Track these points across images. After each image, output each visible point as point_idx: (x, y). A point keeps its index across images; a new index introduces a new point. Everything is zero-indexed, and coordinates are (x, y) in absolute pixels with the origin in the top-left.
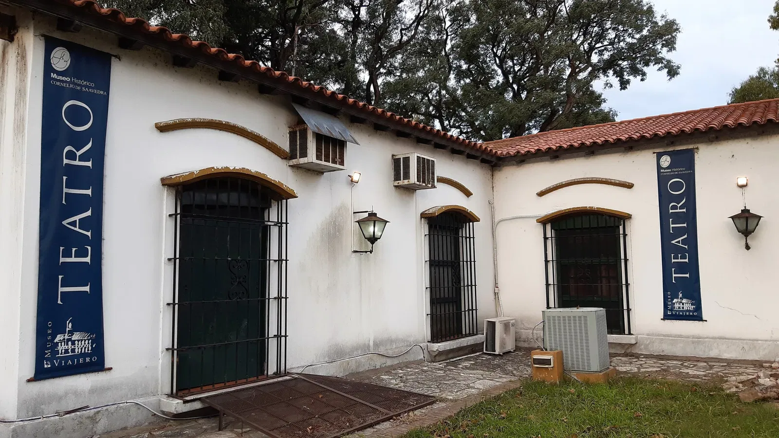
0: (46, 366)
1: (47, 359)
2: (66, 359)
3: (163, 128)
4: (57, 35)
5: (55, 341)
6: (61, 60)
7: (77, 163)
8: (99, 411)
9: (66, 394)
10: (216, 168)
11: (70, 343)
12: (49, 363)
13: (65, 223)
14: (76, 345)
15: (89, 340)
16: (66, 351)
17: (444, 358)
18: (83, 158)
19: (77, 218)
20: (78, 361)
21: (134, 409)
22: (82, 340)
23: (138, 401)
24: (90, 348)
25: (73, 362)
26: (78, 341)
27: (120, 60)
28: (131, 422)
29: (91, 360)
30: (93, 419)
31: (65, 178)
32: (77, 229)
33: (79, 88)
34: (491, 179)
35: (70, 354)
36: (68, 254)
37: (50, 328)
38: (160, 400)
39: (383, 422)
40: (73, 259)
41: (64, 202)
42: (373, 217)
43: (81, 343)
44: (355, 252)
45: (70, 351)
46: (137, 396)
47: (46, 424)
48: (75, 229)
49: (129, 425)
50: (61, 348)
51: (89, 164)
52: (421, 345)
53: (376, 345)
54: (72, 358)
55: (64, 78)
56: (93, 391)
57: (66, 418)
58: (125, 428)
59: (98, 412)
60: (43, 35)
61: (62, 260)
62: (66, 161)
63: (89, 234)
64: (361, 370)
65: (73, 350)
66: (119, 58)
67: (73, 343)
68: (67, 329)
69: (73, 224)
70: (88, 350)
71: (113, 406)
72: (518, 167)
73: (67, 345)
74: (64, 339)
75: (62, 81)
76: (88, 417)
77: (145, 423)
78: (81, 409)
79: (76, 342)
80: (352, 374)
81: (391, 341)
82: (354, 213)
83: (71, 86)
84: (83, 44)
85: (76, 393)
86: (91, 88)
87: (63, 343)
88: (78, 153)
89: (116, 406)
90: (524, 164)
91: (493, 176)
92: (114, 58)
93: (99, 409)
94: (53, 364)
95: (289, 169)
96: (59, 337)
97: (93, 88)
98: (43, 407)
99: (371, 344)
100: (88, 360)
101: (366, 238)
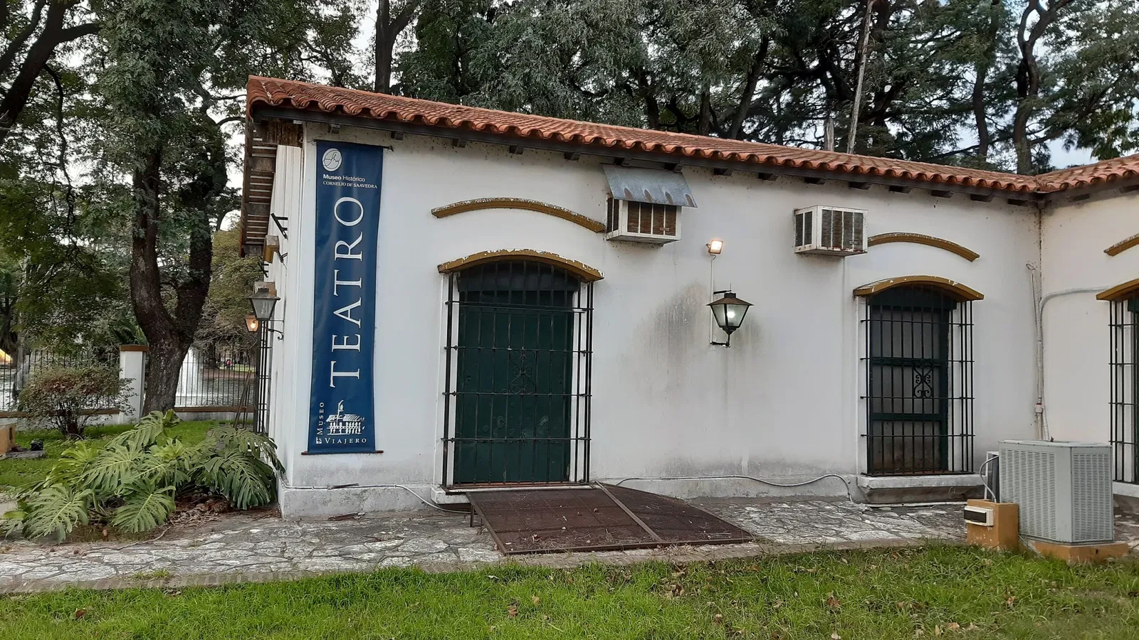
0: (317, 442)
1: (319, 436)
2: (337, 438)
3: (440, 214)
4: (329, 138)
5: (327, 421)
6: (333, 160)
7: (349, 256)
8: (367, 490)
9: (338, 470)
10: (489, 252)
11: (341, 423)
12: (320, 440)
13: (337, 313)
14: (347, 426)
15: (358, 422)
16: (337, 431)
17: (893, 500)
18: (354, 251)
19: (348, 308)
20: (348, 441)
21: (402, 494)
22: (352, 422)
23: (408, 487)
24: (359, 430)
25: (343, 441)
26: (349, 422)
27: (393, 150)
28: (400, 505)
29: (360, 441)
30: (360, 497)
31: (336, 271)
32: (349, 319)
33: (350, 185)
34: (1038, 230)
35: (341, 434)
36: (339, 342)
37: (321, 408)
38: (431, 489)
39: (641, 548)
40: (345, 347)
41: (335, 294)
42: (730, 299)
43: (351, 425)
44: (714, 343)
45: (340, 430)
46: (409, 482)
47: (314, 494)
48: (347, 318)
49: (397, 508)
50: (333, 427)
51: (360, 256)
52: (844, 477)
53: (754, 466)
54: (342, 437)
55: (336, 178)
56: (364, 471)
57: (333, 492)
58: (393, 511)
59: (365, 491)
60: (315, 140)
61: (334, 347)
62: (337, 256)
63: (359, 323)
64: (720, 495)
65: (344, 431)
66: (391, 148)
67: (344, 424)
68: (339, 411)
69: (345, 313)
70: (358, 432)
71: (381, 488)
72: (1079, 208)
73: (338, 425)
74: (336, 420)
75: (335, 181)
76: (356, 494)
77: (414, 508)
78: (349, 485)
79: (347, 423)
80: (702, 499)
81: (782, 465)
82: (715, 293)
83: (342, 184)
84: (355, 142)
85: (348, 471)
86: (362, 183)
87: (334, 423)
88: (350, 247)
89: (384, 488)
90: (1090, 202)
91: (1040, 222)
92: (386, 149)
93: (366, 488)
94: (324, 441)
95: (608, 244)
96: (331, 418)
97: (364, 183)
98: (315, 479)
99: (745, 464)
100: (357, 441)
101: (720, 327)
